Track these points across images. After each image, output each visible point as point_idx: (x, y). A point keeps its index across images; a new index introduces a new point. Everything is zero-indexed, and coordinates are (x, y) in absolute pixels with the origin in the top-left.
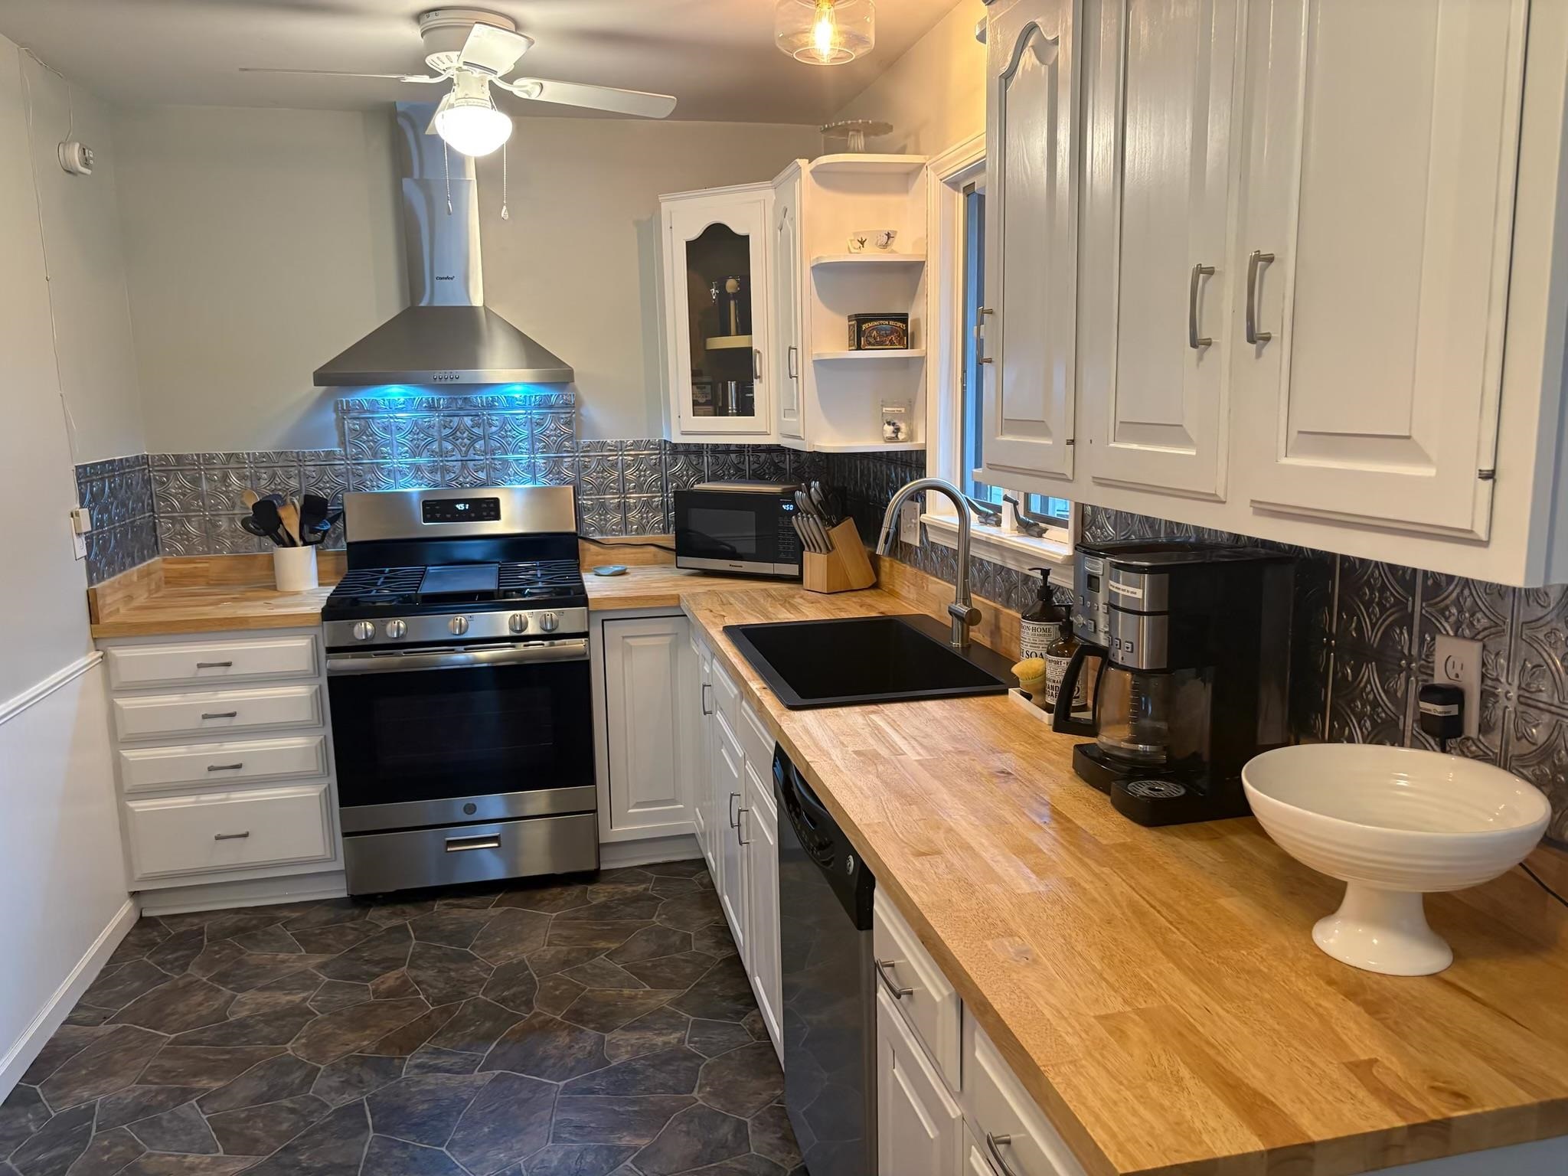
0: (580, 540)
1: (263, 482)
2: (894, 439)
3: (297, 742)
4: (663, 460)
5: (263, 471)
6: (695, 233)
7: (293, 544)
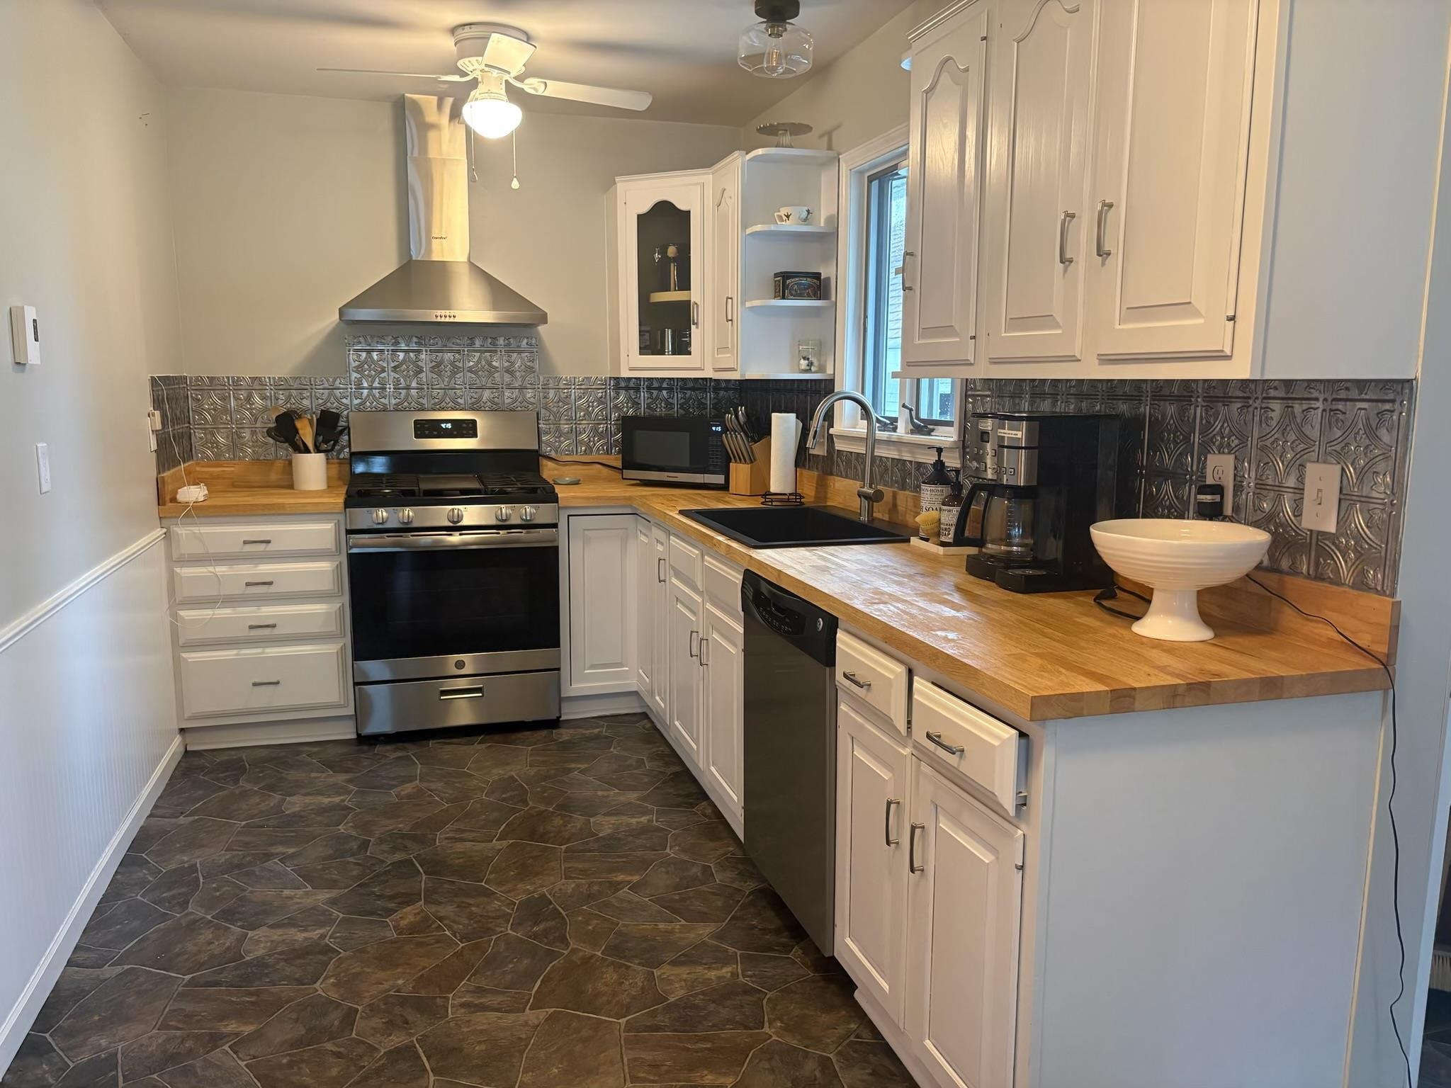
0: (540, 458)
1: (280, 402)
2: (808, 371)
3: (319, 608)
4: (608, 394)
5: (281, 392)
6: (645, 208)
7: (307, 451)
